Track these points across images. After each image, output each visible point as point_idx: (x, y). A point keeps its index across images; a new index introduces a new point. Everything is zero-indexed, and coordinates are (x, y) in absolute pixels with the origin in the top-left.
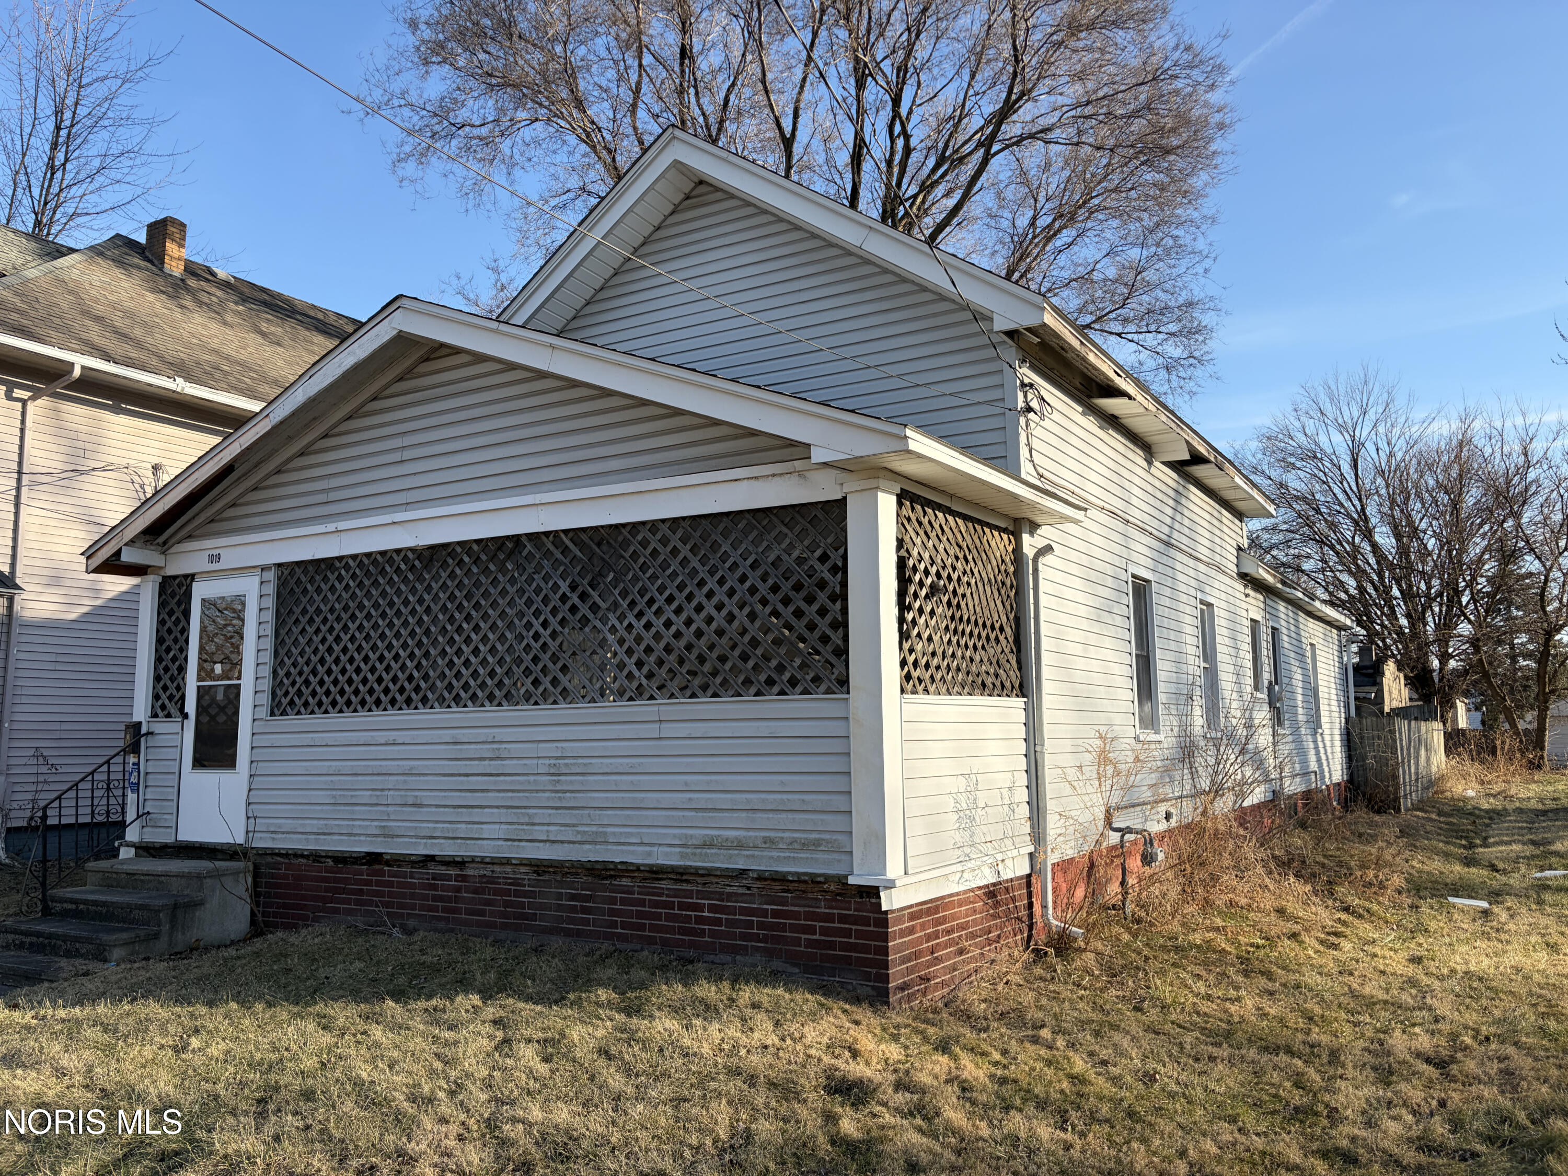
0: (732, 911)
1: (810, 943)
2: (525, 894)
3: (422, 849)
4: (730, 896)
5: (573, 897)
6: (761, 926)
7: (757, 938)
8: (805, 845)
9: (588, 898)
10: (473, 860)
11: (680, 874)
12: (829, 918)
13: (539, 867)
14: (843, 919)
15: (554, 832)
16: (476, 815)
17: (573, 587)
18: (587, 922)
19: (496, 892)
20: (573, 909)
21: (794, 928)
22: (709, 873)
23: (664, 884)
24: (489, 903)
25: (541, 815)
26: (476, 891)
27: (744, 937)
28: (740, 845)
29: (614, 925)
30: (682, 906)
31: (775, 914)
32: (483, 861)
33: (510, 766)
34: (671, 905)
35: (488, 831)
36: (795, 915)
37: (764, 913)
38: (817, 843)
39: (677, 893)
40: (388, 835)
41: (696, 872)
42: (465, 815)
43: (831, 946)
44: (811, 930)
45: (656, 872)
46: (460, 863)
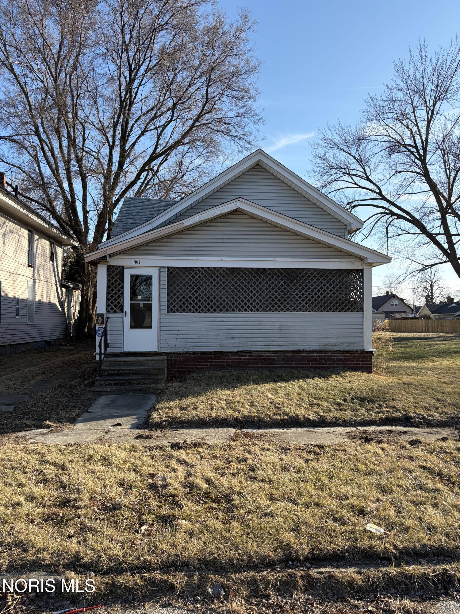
0: (334, 359)
1: (354, 364)
2: (272, 359)
3: (235, 349)
4: (333, 356)
5: (288, 359)
6: (341, 361)
7: (341, 364)
8: (351, 344)
9: (292, 359)
10: (254, 351)
11: (320, 351)
12: (359, 358)
13: (277, 352)
14: (362, 358)
15: (280, 343)
16: (254, 340)
17: (285, 283)
18: (292, 364)
19: (262, 359)
20: (288, 361)
21: (350, 361)
22: (326, 351)
23: (315, 354)
24: (260, 362)
25: (275, 339)
26: (255, 359)
27: (337, 364)
28: (335, 345)
29: (301, 364)
30: (320, 359)
31: (345, 359)
32: (257, 351)
33: (265, 327)
34: (317, 359)
35: (258, 344)
36: (351, 359)
37: (343, 359)
38: (354, 343)
39: (319, 356)
40: (221, 346)
41: (324, 351)
42: (250, 340)
43: (359, 364)
44: (354, 361)
45: (313, 351)
46: (250, 352)
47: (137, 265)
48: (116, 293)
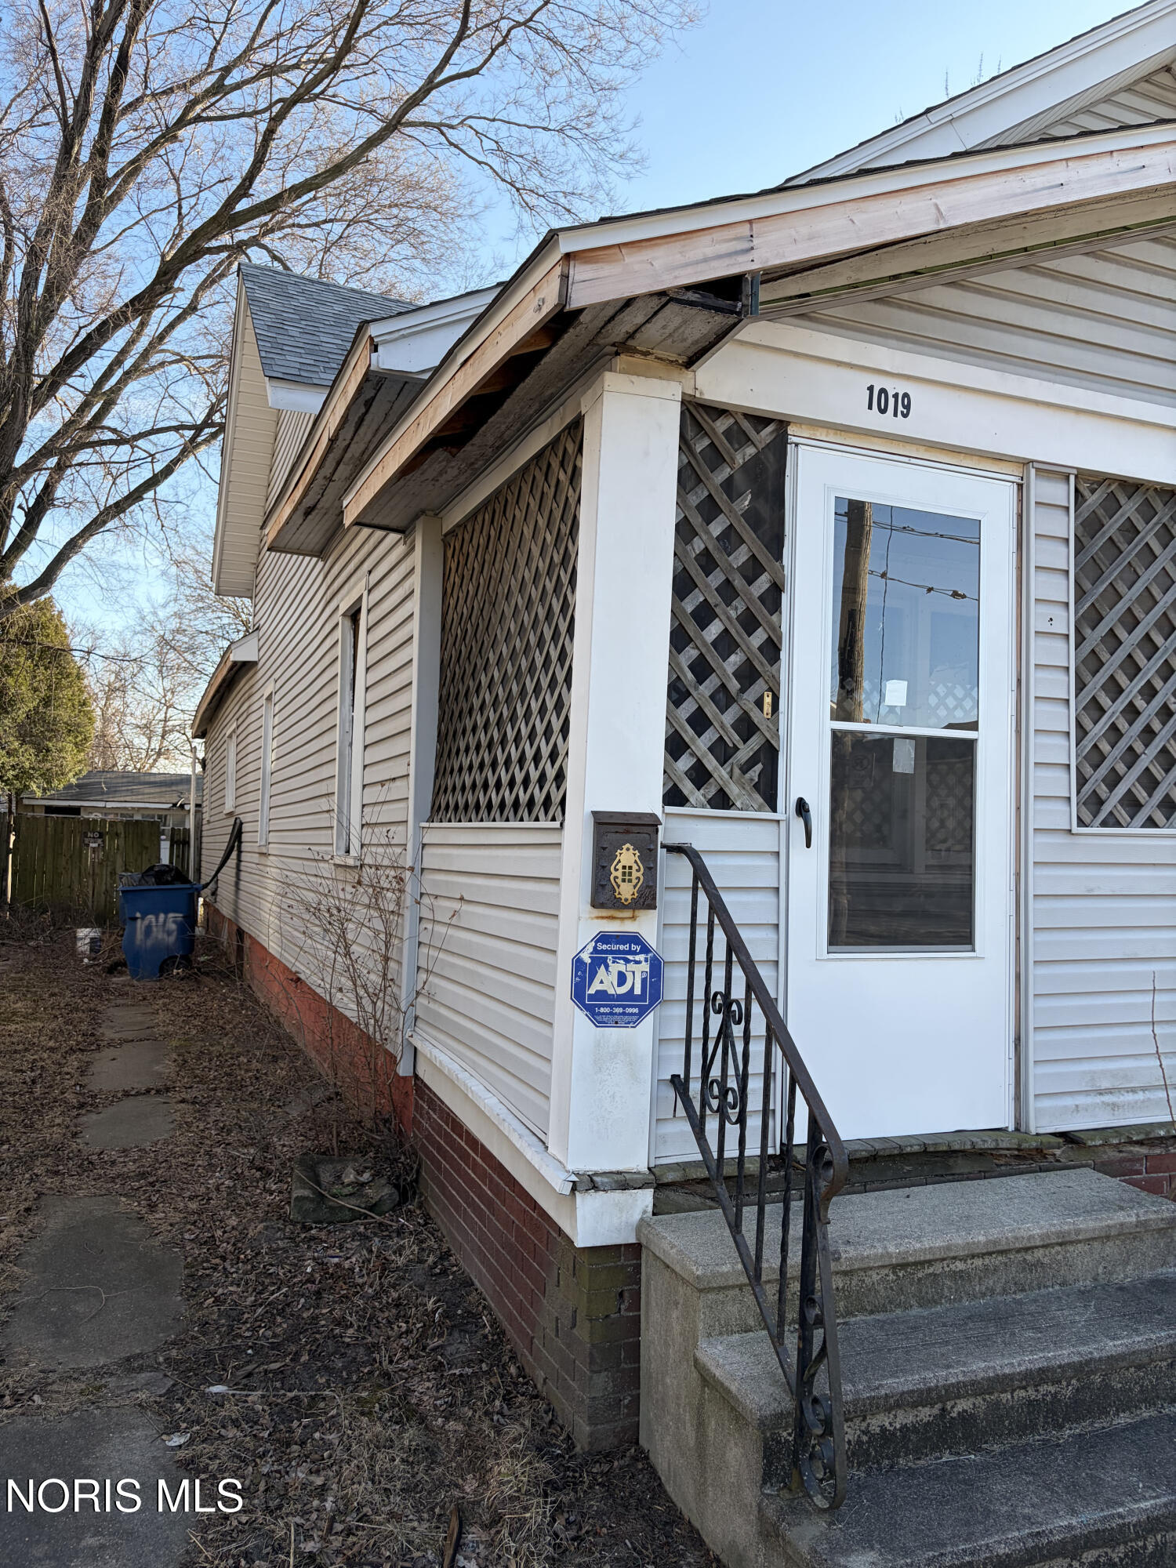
47: (888, 423)
48: (726, 644)
